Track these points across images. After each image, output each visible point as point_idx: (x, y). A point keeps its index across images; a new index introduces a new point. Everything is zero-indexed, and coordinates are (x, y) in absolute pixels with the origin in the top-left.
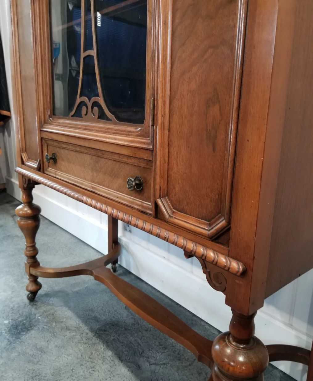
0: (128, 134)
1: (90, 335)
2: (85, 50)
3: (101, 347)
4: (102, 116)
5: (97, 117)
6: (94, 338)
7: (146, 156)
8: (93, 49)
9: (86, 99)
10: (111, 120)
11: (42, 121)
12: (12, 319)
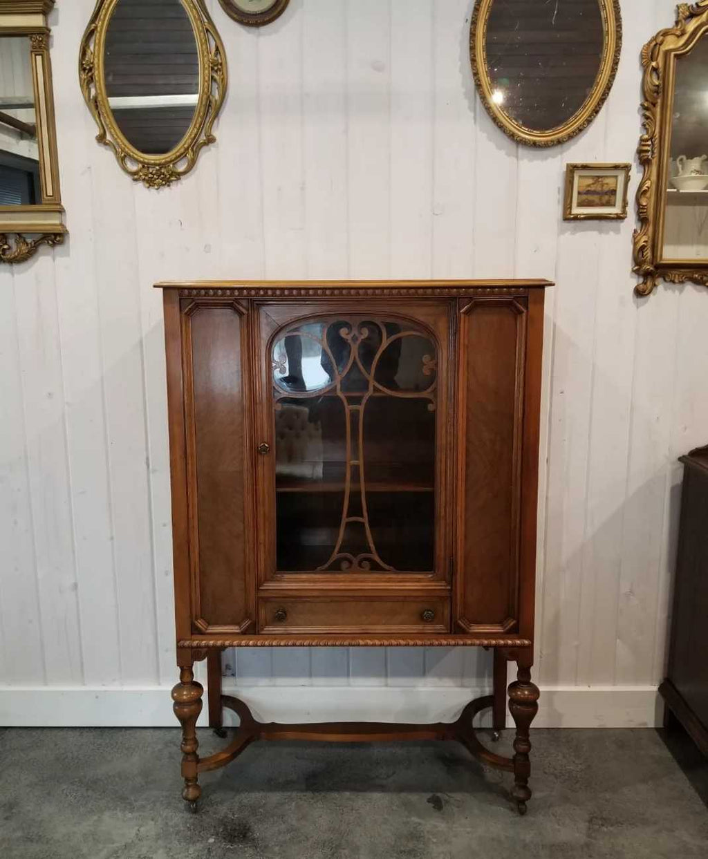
0: (419, 580)
1: (309, 794)
2: (349, 515)
3: (335, 795)
4: (375, 568)
5: (368, 568)
6: (317, 794)
7: (443, 594)
8: (362, 516)
9: (349, 555)
10: (389, 571)
11: (261, 580)
12: (213, 835)
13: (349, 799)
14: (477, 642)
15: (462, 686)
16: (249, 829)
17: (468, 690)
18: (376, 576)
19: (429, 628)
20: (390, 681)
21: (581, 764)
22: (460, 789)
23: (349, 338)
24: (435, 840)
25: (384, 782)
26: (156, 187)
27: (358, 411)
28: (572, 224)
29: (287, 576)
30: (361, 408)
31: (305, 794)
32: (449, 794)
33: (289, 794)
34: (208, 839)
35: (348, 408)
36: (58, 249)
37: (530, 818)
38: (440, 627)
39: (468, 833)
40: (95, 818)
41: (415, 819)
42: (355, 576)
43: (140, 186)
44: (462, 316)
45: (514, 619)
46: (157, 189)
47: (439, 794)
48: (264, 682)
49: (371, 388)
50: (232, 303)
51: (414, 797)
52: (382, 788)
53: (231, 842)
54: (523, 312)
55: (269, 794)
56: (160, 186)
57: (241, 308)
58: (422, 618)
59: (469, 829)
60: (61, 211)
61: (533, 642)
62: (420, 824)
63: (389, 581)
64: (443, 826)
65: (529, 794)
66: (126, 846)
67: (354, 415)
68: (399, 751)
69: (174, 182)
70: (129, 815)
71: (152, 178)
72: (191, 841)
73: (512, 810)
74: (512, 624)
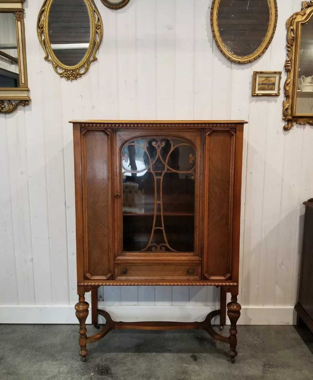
0: (187, 256)
1: (137, 354)
2: (156, 226)
3: (149, 354)
4: (167, 250)
5: (164, 250)
6: (140, 354)
7: (197, 262)
8: (162, 227)
9: (155, 244)
10: (173, 251)
11: (116, 255)
12: (93, 372)
13: (155, 356)
14: (213, 284)
15: (206, 306)
16: (109, 369)
17: (209, 307)
18: (168, 254)
19: (191, 278)
20: (174, 303)
21: (259, 341)
22: (205, 351)
23: (156, 146)
24: (193, 374)
25: (170, 348)
26: (70, 80)
27: (160, 179)
28: (255, 98)
29: (128, 254)
30: (162, 178)
31: (135, 354)
32: (200, 354)
33: (128, 353)
34: (90, 374)
35: (156, 178)
36: (27, 107)
37: (236, 365)
38: (196, 277)
39: (209, 371)
40: (40, 364)
41: (185, 365)
42: (158, 254)
43: (64, 80)
44: (207, 136)
45: (230, 274)
46: (71, 81)
47: (196, 354)
48: (117, 303)
49: (166, 169)
50: (104, 130)
51: (184, 355)
52: (170, 351)
53: (101, 375)
54: (234, 135)
55: (119, 354)
56: (72, 79)
57: (108, 132)
58: (188, 273)
59: (209, 370)
60: (28, 91)
61: (238, 284)
62: (187, 367)
63: (174, 256)
64: (197, 368)
65: (236, 354)
66: (53, 377)
67: (158, 181)
68: (178, 335)
69: (79, 78)
70: (55, 363)
71: (69, 76)
72: (83, 374)
73: (228, 361)
74: (229, 276)
